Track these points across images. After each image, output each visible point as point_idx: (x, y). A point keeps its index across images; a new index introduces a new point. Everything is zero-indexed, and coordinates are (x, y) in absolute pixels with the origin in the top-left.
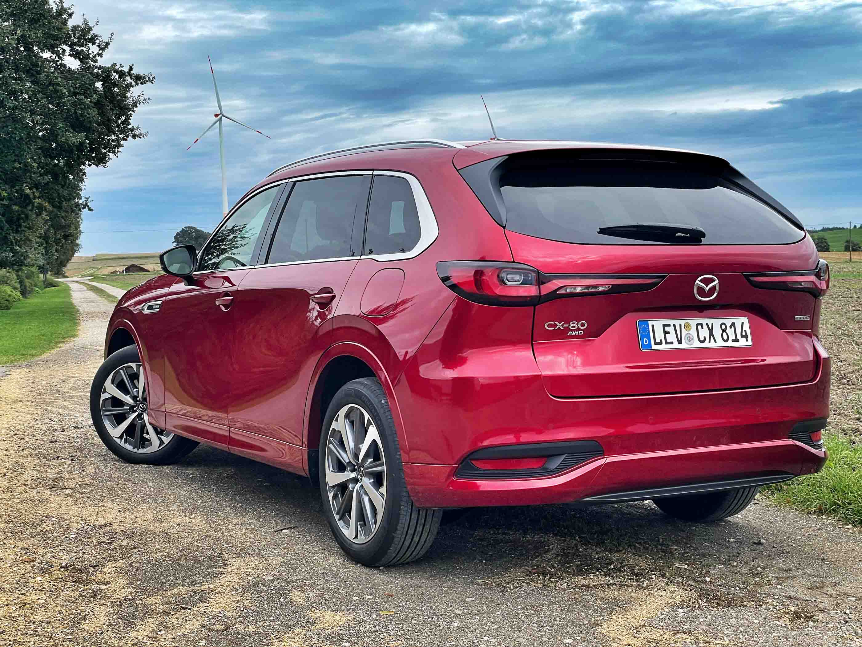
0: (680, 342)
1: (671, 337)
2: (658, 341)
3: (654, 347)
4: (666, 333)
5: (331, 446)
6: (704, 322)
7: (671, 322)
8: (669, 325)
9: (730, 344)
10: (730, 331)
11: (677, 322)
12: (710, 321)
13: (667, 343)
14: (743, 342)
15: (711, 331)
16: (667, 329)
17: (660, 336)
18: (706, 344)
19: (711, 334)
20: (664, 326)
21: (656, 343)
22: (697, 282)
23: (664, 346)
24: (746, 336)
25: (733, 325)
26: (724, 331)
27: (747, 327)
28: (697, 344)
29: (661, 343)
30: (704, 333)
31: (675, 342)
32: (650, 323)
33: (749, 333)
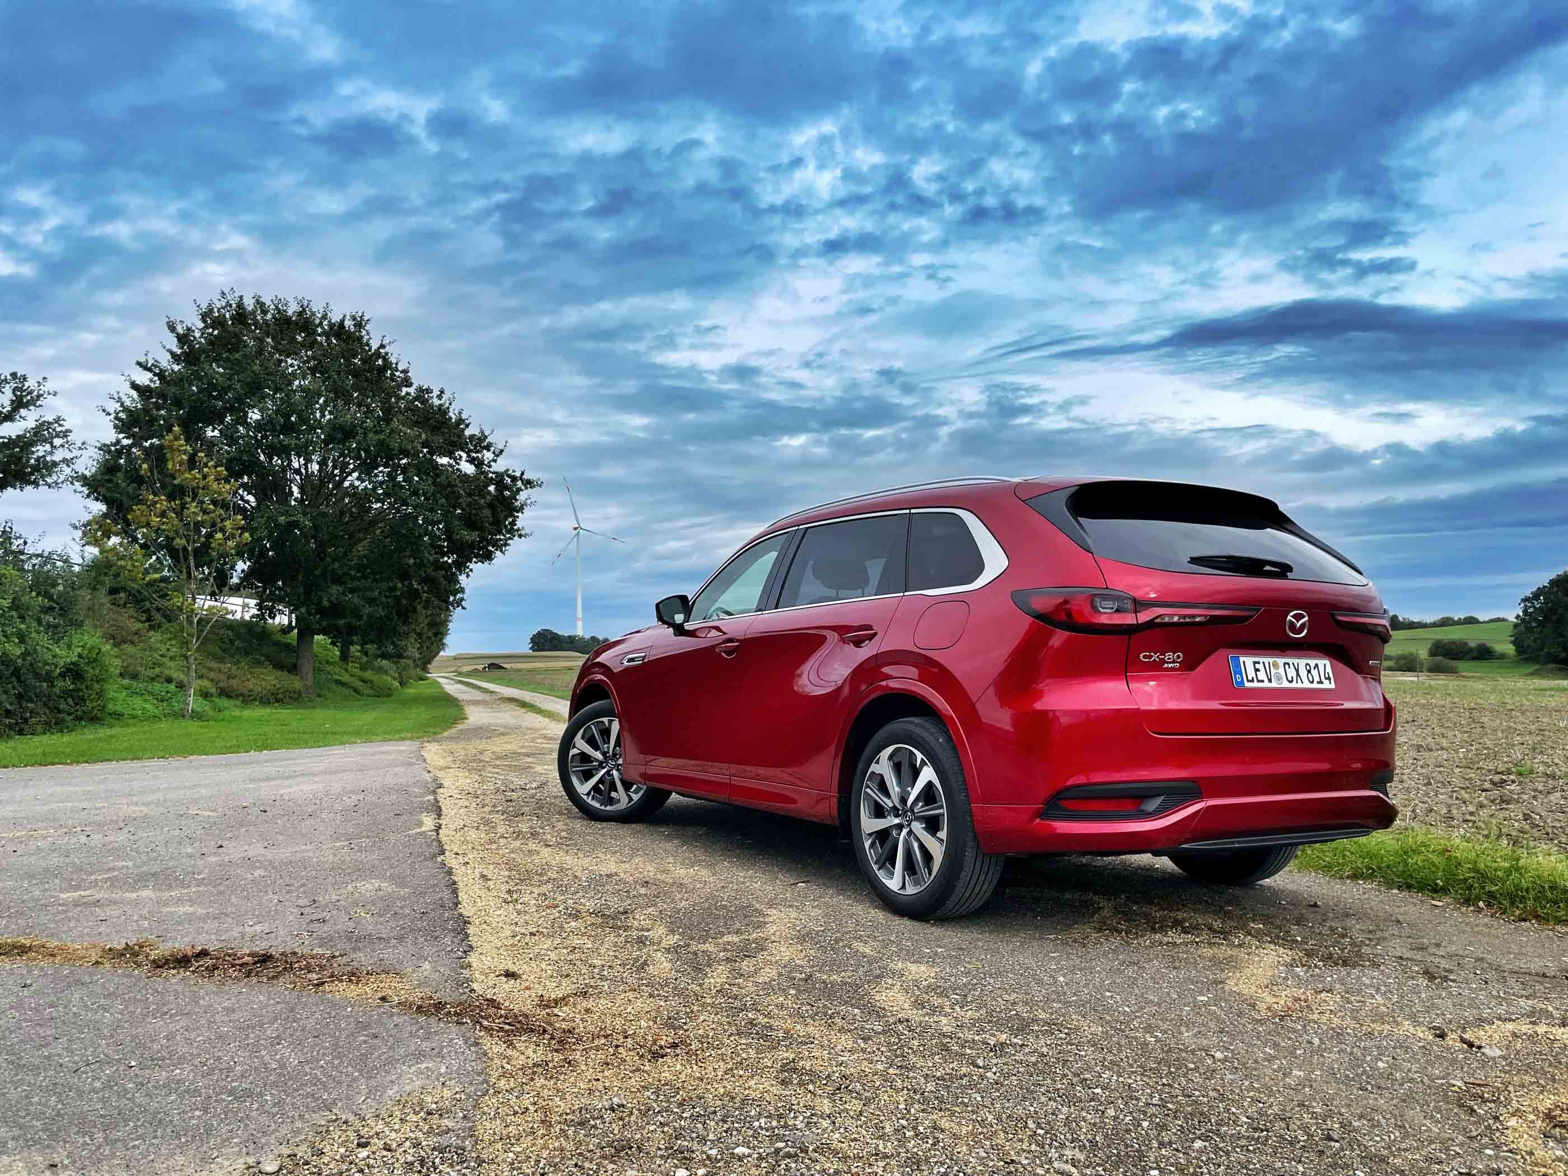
0: (1270, 681)
1: (1262, 675)
2: (1250, 678)
3: (1247, 685)
4: (1257, 670)
5: (868, 790)
6: (1290, 661)
7: (1261, 660)
8: (1259, 663)
9: (1315, 685)
10: (1314, 672)
11: (1266, 660)
12: (1296, 661)
13: (1259, 681)
14: (1327, 685)
15: (1297, 670)
16: (1257, 666)
17: (1251, 674)
18: (1294, 685)
19: (1298, 675)
20: (1255, 663)
21: (1248, 681)
22: (1289, 618)
23: (1255, 684)
24: (1329, 679)
25: (1316, 666)
26: (1309, 671)
27: (1329, 669)
28: (1285, 684)
29: (1252, 681)
30: (1292, 673)
31: (1266, 680)
32: (1242, 659)
33: (1331, 676)
